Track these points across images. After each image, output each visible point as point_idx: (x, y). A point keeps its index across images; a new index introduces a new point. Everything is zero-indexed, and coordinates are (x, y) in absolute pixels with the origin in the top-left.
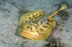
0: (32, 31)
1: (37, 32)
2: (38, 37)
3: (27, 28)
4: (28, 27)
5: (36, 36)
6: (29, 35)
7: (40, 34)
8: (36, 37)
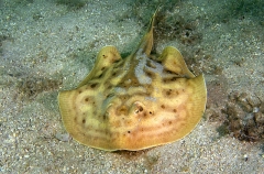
0: (145, 115)
1: (163, 107)
2: (179, 124)
3: (123, 116)
4: (125, 110)
5: (170, 123)
6: (146, 133)
7: (175, 111)
8: (171, 127)
